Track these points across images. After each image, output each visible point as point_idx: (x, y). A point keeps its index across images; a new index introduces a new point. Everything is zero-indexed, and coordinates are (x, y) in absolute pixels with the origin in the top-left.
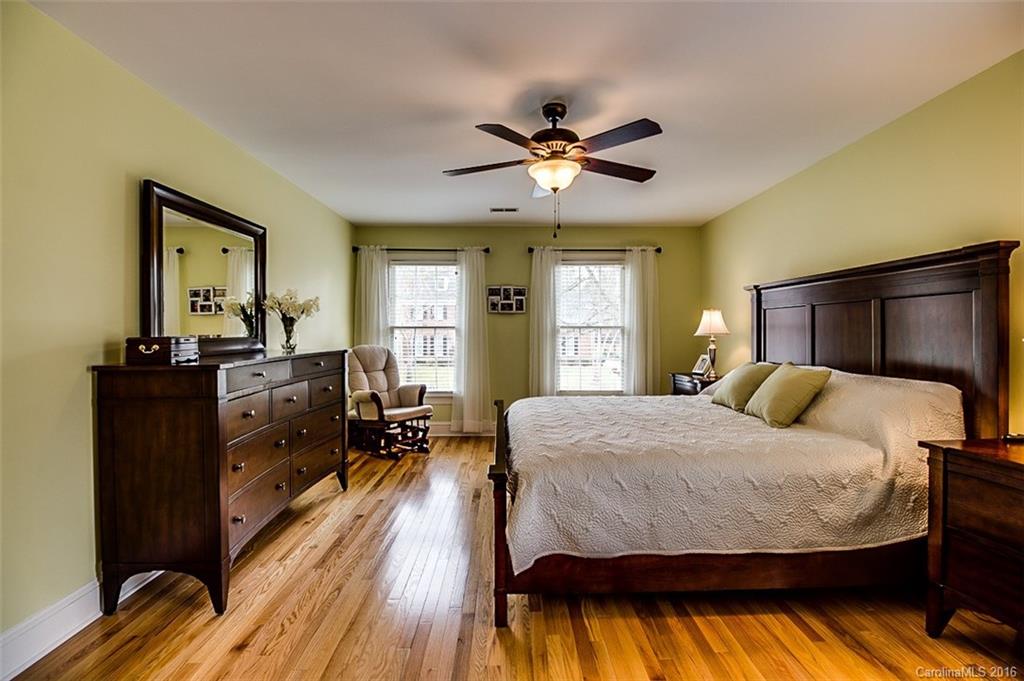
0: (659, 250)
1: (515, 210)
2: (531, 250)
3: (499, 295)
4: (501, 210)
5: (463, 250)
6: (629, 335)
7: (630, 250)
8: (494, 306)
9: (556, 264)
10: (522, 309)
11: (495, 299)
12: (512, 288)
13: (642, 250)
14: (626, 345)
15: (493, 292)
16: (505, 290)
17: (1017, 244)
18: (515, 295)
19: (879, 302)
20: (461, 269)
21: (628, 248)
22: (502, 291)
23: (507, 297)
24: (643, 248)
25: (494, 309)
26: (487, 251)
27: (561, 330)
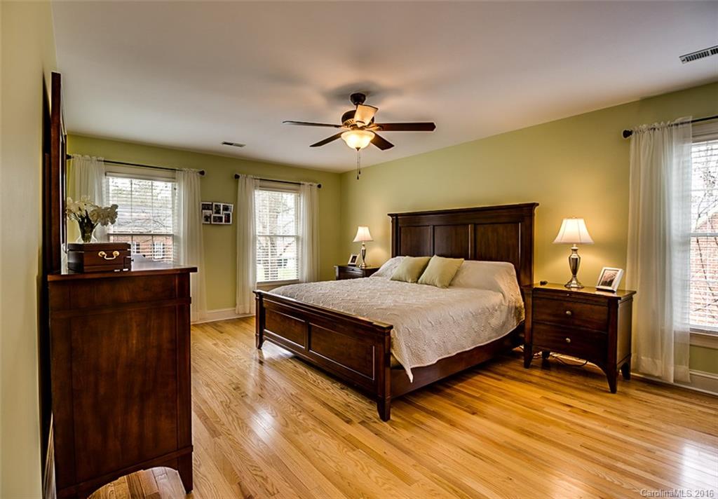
0: (319, 186)
1: (241, 146)
2: (237, 177)
3: (212, 210)
4: (231, 144)
5: (181, 171)
6: (302, 241)
7: (303, 184)
8: (207, 218)
9: (256, 189)
10: (229, 221)
11: (208, 212)
12: (222, 205)
13: (311, 185)
14: (300, 249)
15: (205, 207)
16: (216, 205)
17: (538, 204)
18: (223, 210)
19: (473, 226)
20: (180, 186)
21: (302, 183)
22: (214, 206)
23: (218, 212)
24: (311, 183)
25: (207, 220)
26: (202, 173)
27: (259, 238)
